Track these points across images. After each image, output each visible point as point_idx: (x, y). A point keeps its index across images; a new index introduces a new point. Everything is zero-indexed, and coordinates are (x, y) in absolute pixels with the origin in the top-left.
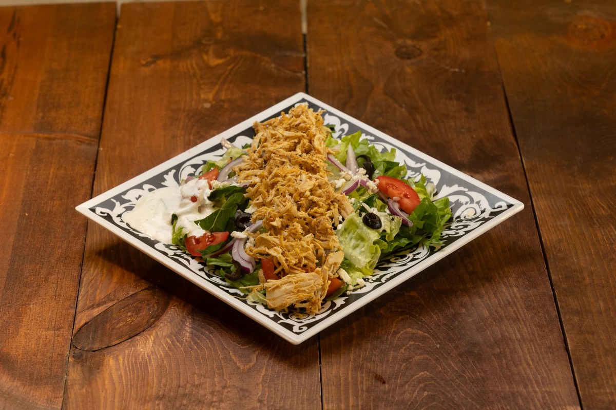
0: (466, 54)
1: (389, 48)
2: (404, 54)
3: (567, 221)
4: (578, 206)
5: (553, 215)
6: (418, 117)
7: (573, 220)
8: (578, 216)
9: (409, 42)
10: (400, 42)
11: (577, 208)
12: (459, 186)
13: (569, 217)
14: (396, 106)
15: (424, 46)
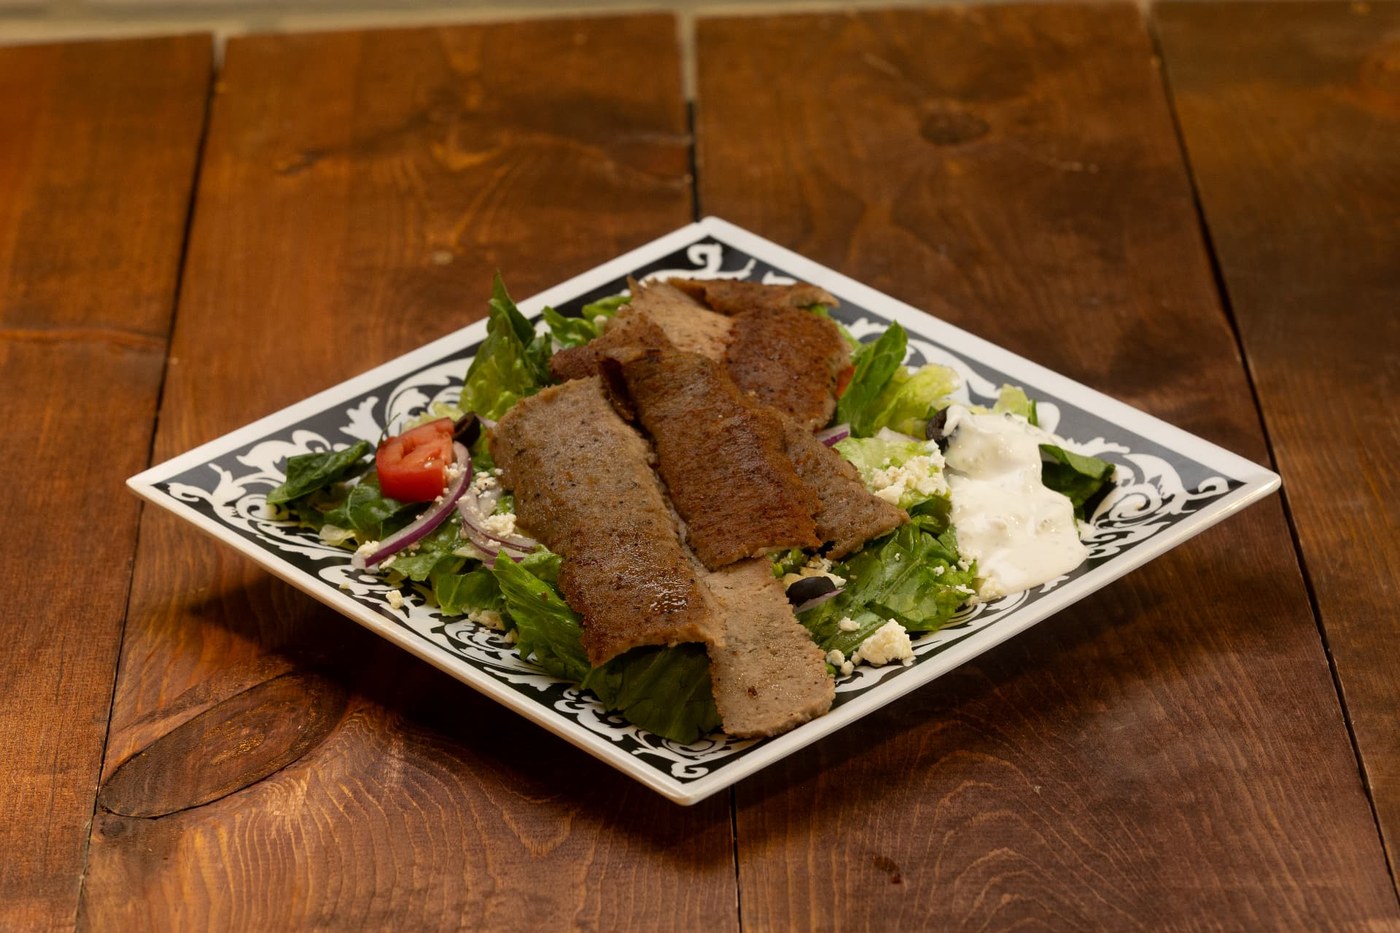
0: (1099, 129)
1: (906, 121)
2: (942, 134)
3: (1363, 500)
4: (1391, 465)
5: (1326, 486)
6: (980, 274)
7: (1377, 495)
8: (1390, 488)
9: (955, 107)
10: (932, 106)
11: (1388, 470)
12: (1106, 442)
13: (1367, 490)
14: (925, 249)
15: (993, 114)
